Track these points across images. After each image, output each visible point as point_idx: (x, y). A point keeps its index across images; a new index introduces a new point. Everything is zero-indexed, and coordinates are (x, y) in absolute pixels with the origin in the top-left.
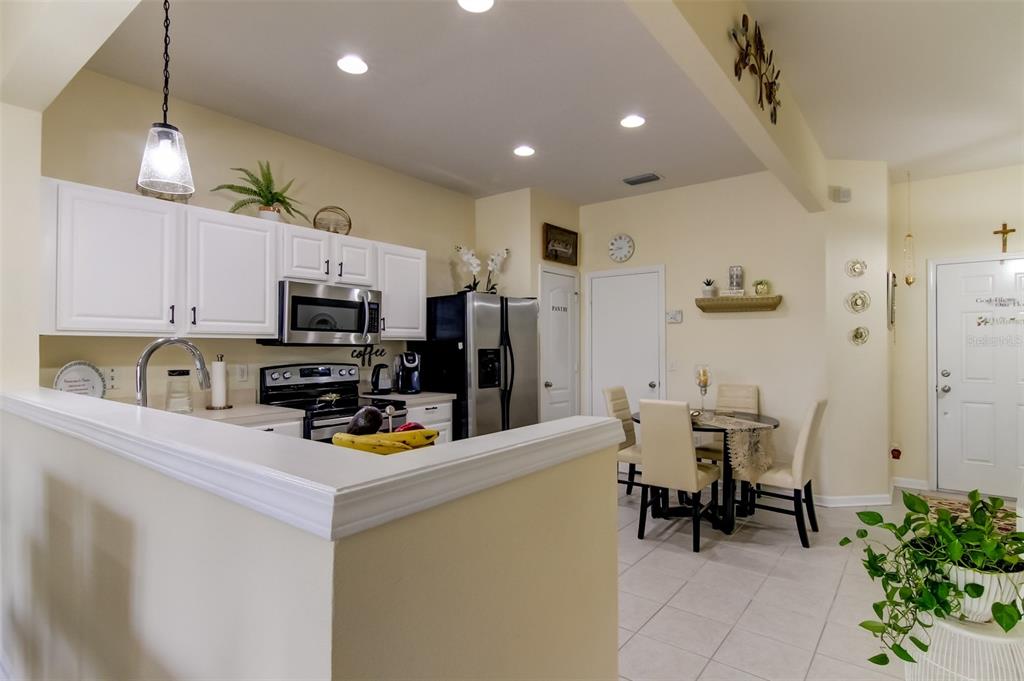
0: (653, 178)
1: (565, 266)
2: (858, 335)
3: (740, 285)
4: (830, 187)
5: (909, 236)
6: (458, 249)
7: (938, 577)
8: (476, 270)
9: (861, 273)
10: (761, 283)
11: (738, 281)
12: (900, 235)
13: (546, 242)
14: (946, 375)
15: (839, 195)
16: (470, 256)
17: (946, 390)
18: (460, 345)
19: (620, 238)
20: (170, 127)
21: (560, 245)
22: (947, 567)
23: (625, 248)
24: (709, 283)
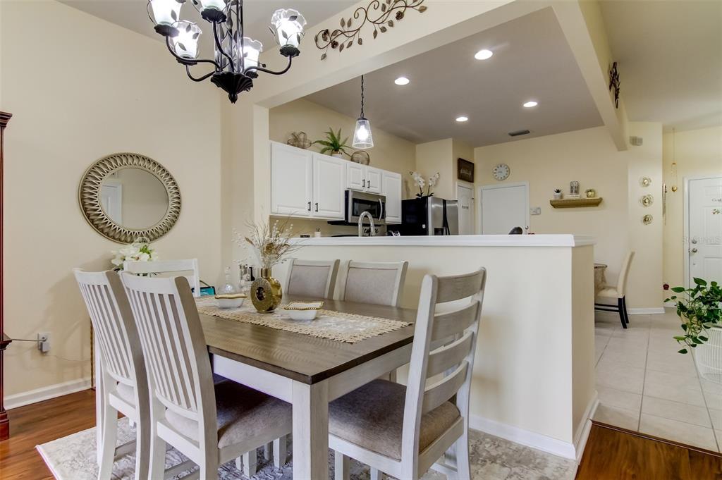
0: (527, 132)
1: (468, 183)
2: (646, 220)
3: (577, 192)
4: (631, 137)
5: (674, 164)
6: (411, 173)
7: (713, 308)
8: (422, 185)
9: (648, 185)
10: (591, 191)
11: (575, 189)
12: (669, 164)
13: (459, 168)
14: (694, 242)
15: (636, 141)
16: (419, 177)
17: (695, 251)
18: (424, 226)
19: (501, 166)
20: (365, 119)
21: (466, 171)
22: (716, 303)
23: (503, 172)
24: (558, 191)
